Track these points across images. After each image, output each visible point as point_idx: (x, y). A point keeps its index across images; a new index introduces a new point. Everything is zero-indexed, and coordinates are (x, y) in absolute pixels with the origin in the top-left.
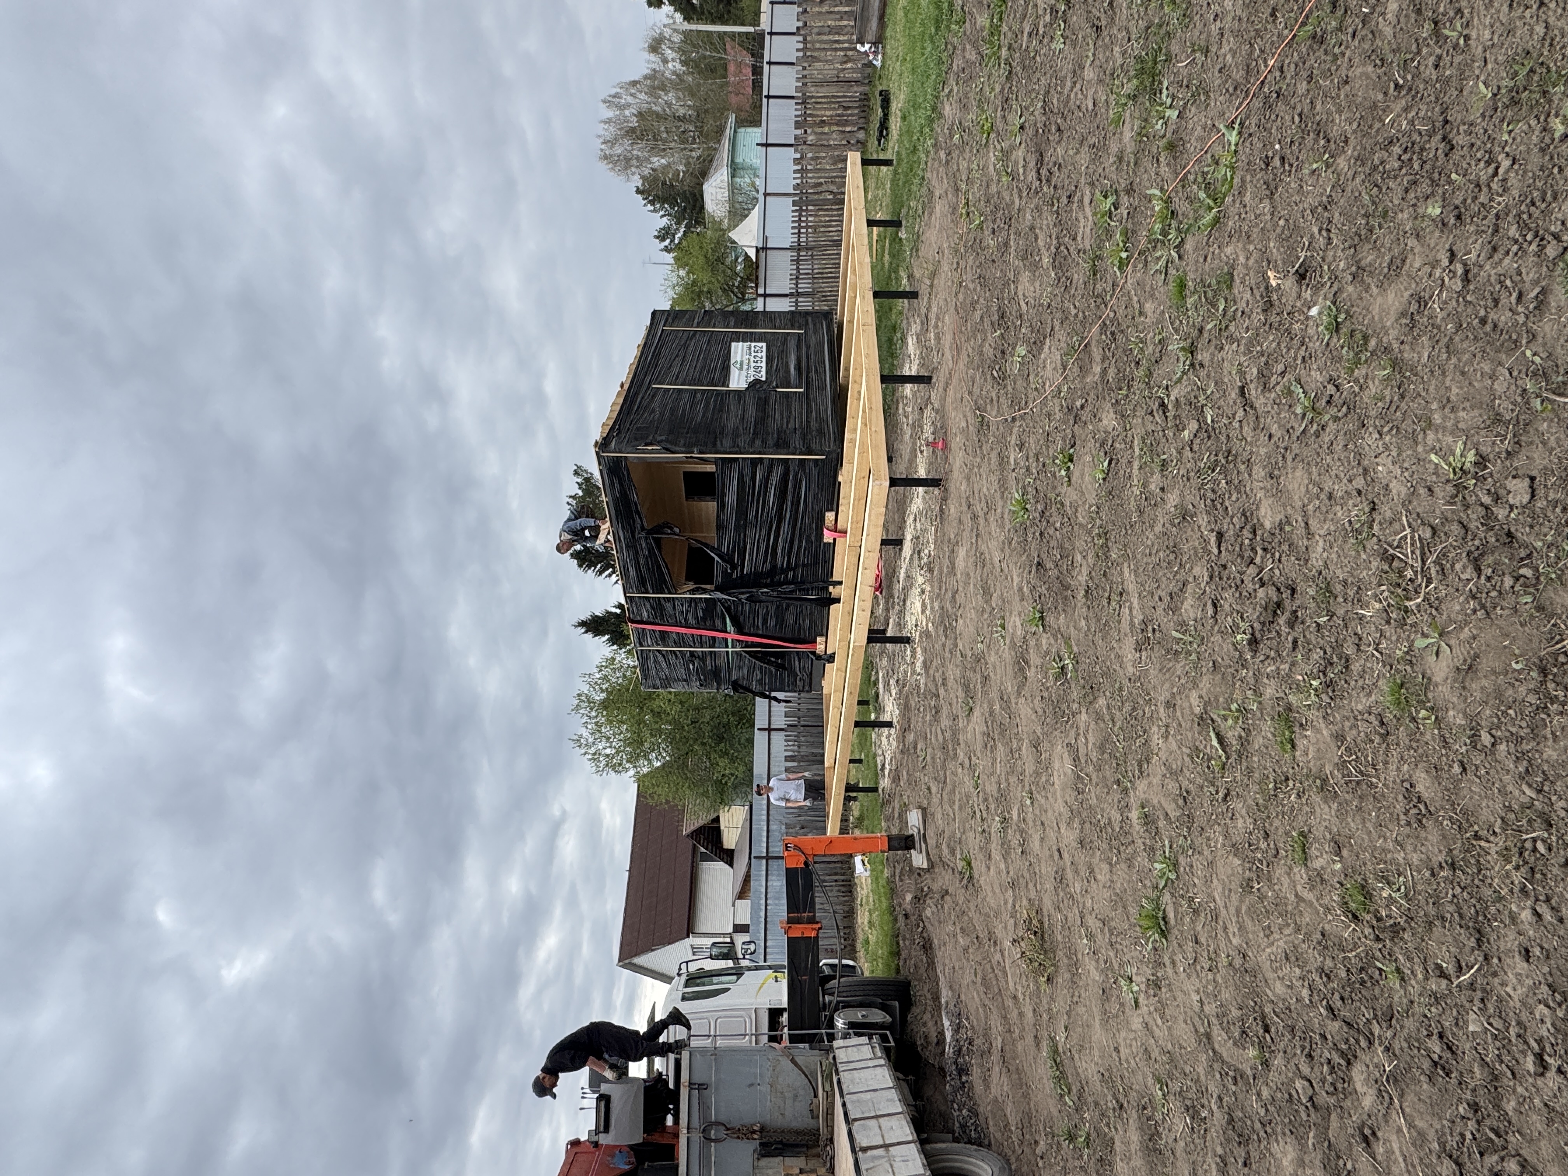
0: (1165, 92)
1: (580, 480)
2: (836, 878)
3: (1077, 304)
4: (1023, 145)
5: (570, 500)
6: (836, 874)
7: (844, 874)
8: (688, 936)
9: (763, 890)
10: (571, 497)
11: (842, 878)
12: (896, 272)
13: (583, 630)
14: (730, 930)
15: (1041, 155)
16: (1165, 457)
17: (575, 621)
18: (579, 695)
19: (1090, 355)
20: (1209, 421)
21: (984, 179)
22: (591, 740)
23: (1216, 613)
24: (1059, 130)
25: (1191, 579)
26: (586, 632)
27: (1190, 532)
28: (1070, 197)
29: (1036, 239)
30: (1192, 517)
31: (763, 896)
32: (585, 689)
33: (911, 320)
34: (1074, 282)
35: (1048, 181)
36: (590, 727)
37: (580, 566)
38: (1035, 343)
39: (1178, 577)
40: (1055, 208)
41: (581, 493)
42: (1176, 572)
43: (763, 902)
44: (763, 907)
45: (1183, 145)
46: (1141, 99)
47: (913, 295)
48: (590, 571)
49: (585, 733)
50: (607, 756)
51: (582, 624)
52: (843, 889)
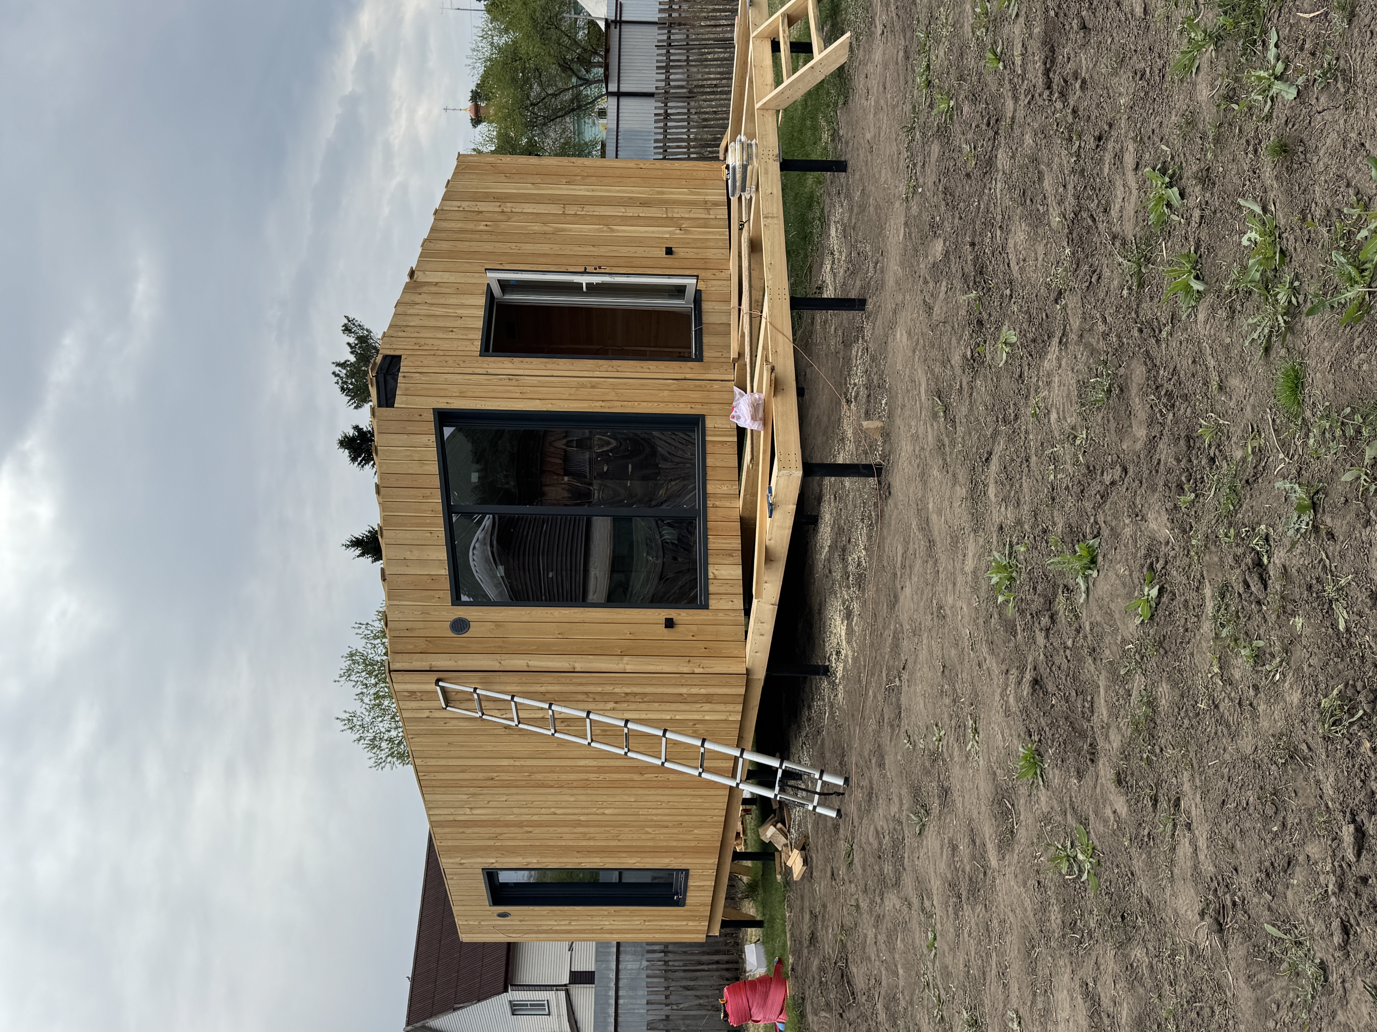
0: (1272, 51)
1: (352, 340)
2: (716, 958)
3: (1109, 319)
4: (1021, 20)
5: (337, 369)
6: (717, 952)
7: (727, 953)
8: (506, 990)
9: (612, 976)
10: (338, 365)
11: (725, 958)
12: (814, 119)
13: (358, 552)
14: (566, 980)
15: (1052, 50)
16: (1261, 643)
17: (347, 537)
18: (351, 655)
19: (1128, 405)
20: (1342, 626)
21: (956, 40)
22: (368, 719)
23: (1346, 942)
24: (1084, 27)
25: (1301, 858)
26: (362, 555)
27: (1300, 782)
28: (1100, 138)
29: (1041, 179)
30: (1305, 759)
31: (613, 985)
32: (359, 645)
33: (836, 199)
34: (1104, 281)
35: (1063, 95)
36: (366, 700)
37: (354, 459)
38: (1034, 341)
39: (1278, 843)
40: (1075, 148)
41: (352, 359)
42: (1276, 833)
43: (612, 993)
44: (613, 1002)
45: (1305, 153)
46: (1229, 43)
47: (840, 166)
48: (367, 467)
49: (359, 708)
50: (390, 740)
51: (357, 543)
52: (728, 975)
